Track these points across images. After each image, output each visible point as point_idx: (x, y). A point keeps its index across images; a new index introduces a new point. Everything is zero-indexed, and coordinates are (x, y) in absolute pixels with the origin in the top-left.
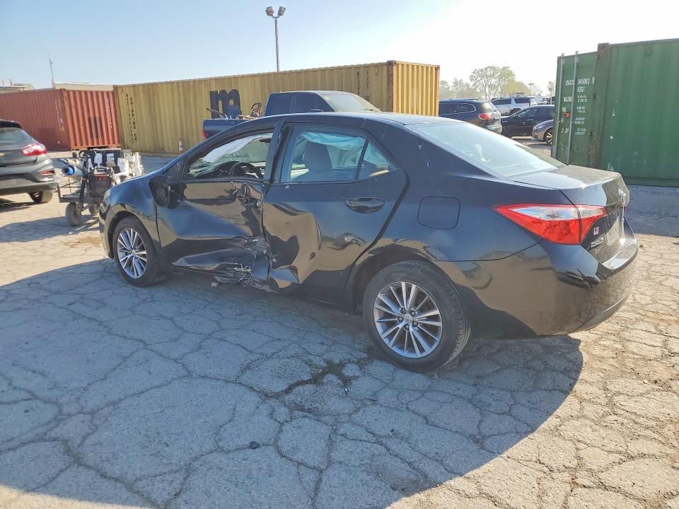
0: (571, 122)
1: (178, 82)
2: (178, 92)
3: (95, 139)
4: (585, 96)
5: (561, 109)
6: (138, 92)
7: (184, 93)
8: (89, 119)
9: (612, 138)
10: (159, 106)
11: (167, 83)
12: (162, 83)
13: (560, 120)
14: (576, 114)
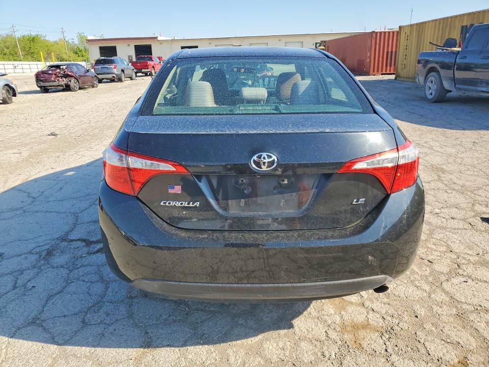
1: (440, 20)
2: (439, 29)
3: (388, 67)
6: (413, 31)
7: (442, 29)
8: (388, 52)
10: (424, 42)
11: (433, 21)
12: (429, 22)
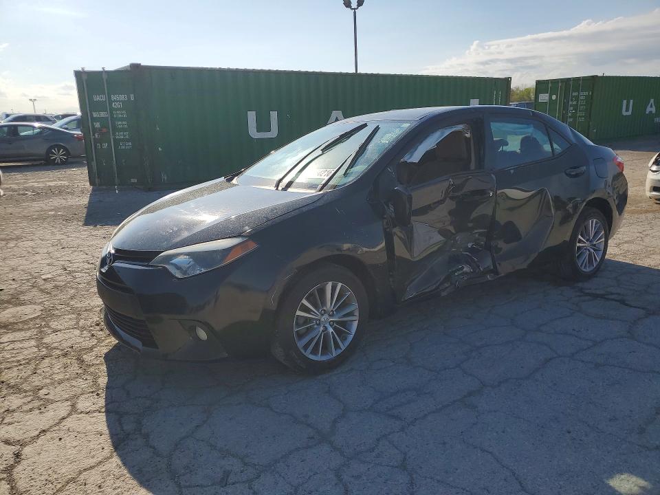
0: (112, 137)
4: (124, 112)
5: (93, 125)
9: (160, 149)
13: (94, 135)
14: (115, 129)
